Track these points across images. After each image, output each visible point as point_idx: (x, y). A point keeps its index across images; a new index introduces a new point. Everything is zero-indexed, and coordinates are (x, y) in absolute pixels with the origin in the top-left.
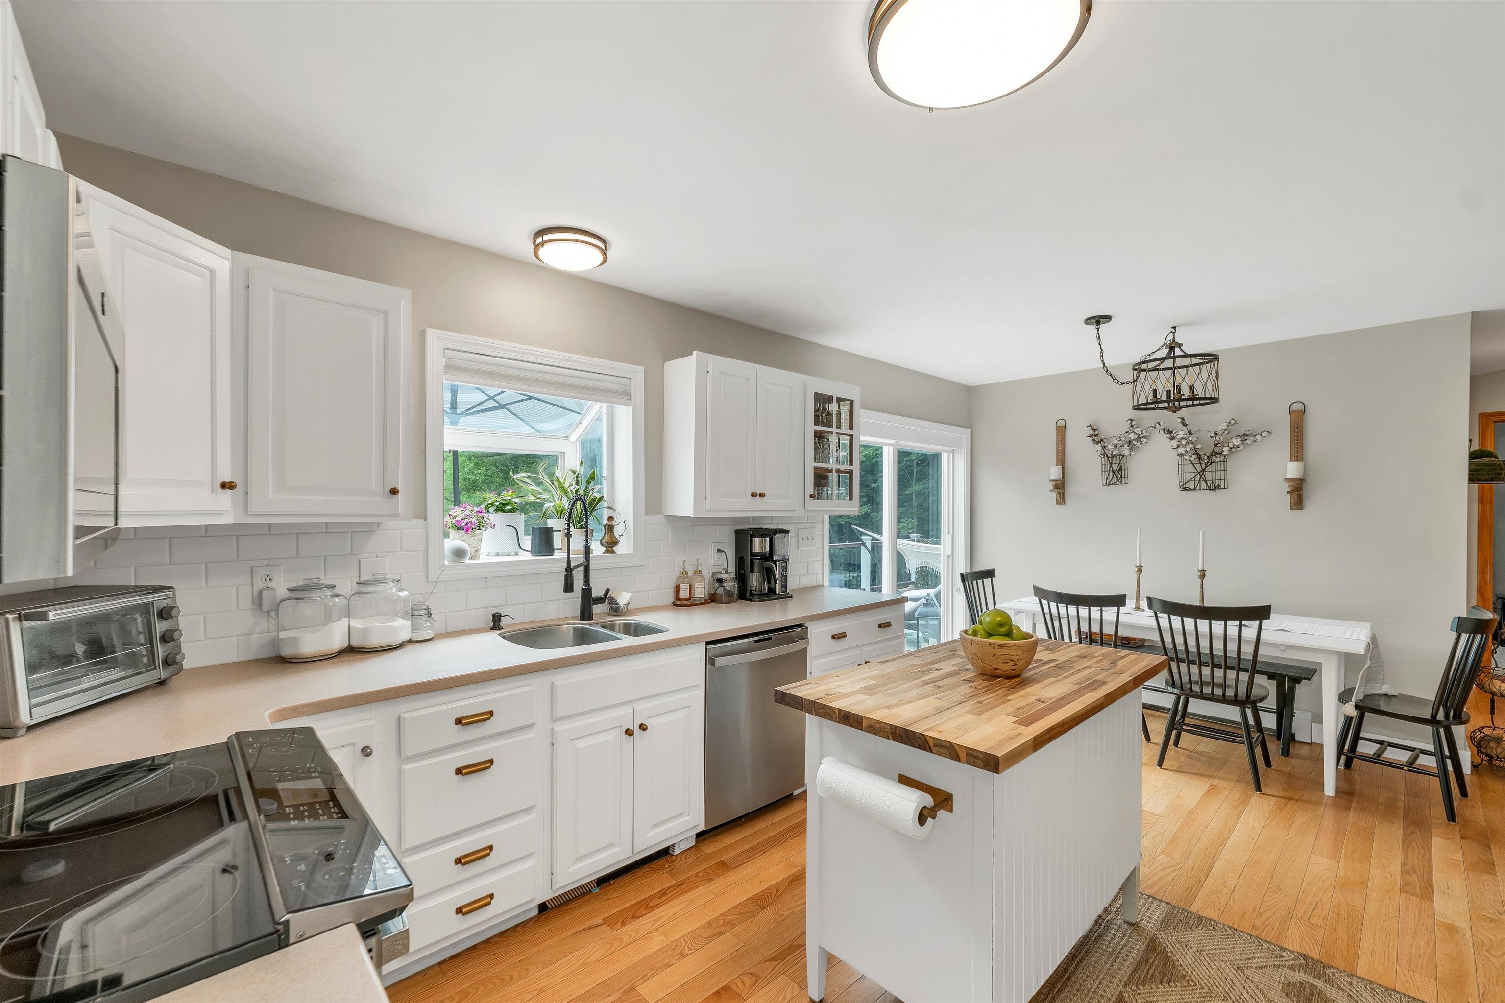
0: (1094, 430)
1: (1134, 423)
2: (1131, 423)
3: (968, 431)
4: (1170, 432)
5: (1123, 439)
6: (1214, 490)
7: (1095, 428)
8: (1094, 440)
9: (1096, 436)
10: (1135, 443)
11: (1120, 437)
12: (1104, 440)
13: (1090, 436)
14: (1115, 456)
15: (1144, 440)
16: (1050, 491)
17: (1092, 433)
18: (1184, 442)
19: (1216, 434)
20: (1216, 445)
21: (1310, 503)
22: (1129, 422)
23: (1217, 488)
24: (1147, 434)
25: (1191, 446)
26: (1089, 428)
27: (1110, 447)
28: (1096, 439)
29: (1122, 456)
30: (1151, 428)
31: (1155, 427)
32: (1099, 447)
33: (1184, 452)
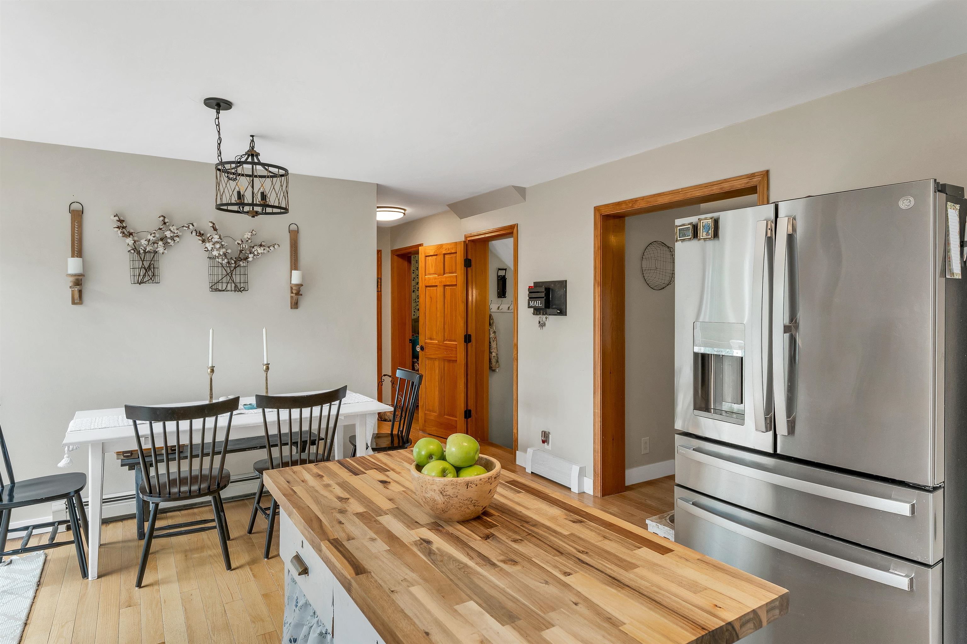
0: (121, 221)
1: (166, 220)
2: (163, 220)
4: (201, 235)
5: (157, 235)
6: (239, 291)
7: (122, 218)
9: (124, 228)
10: (169, 241)
11: (154, 233)
12: (133, 234)
13: (118, 227)
14: (149, 252)
15: (177, 239)
16: (65, 287)
17: (119, 223)
18: (218, 246)
20: (241, 251)
21: (304, 303)
22: (162, 218)
23: (242, 289)
24: (180, 234)
25: (224, 250)
26: (117, 218)
27: (143, 242)
28: (125, 231)
29: (155, 252)
30: (185, 228)
31: (188, 227)
32: (130, 241)
33: (217, 255)
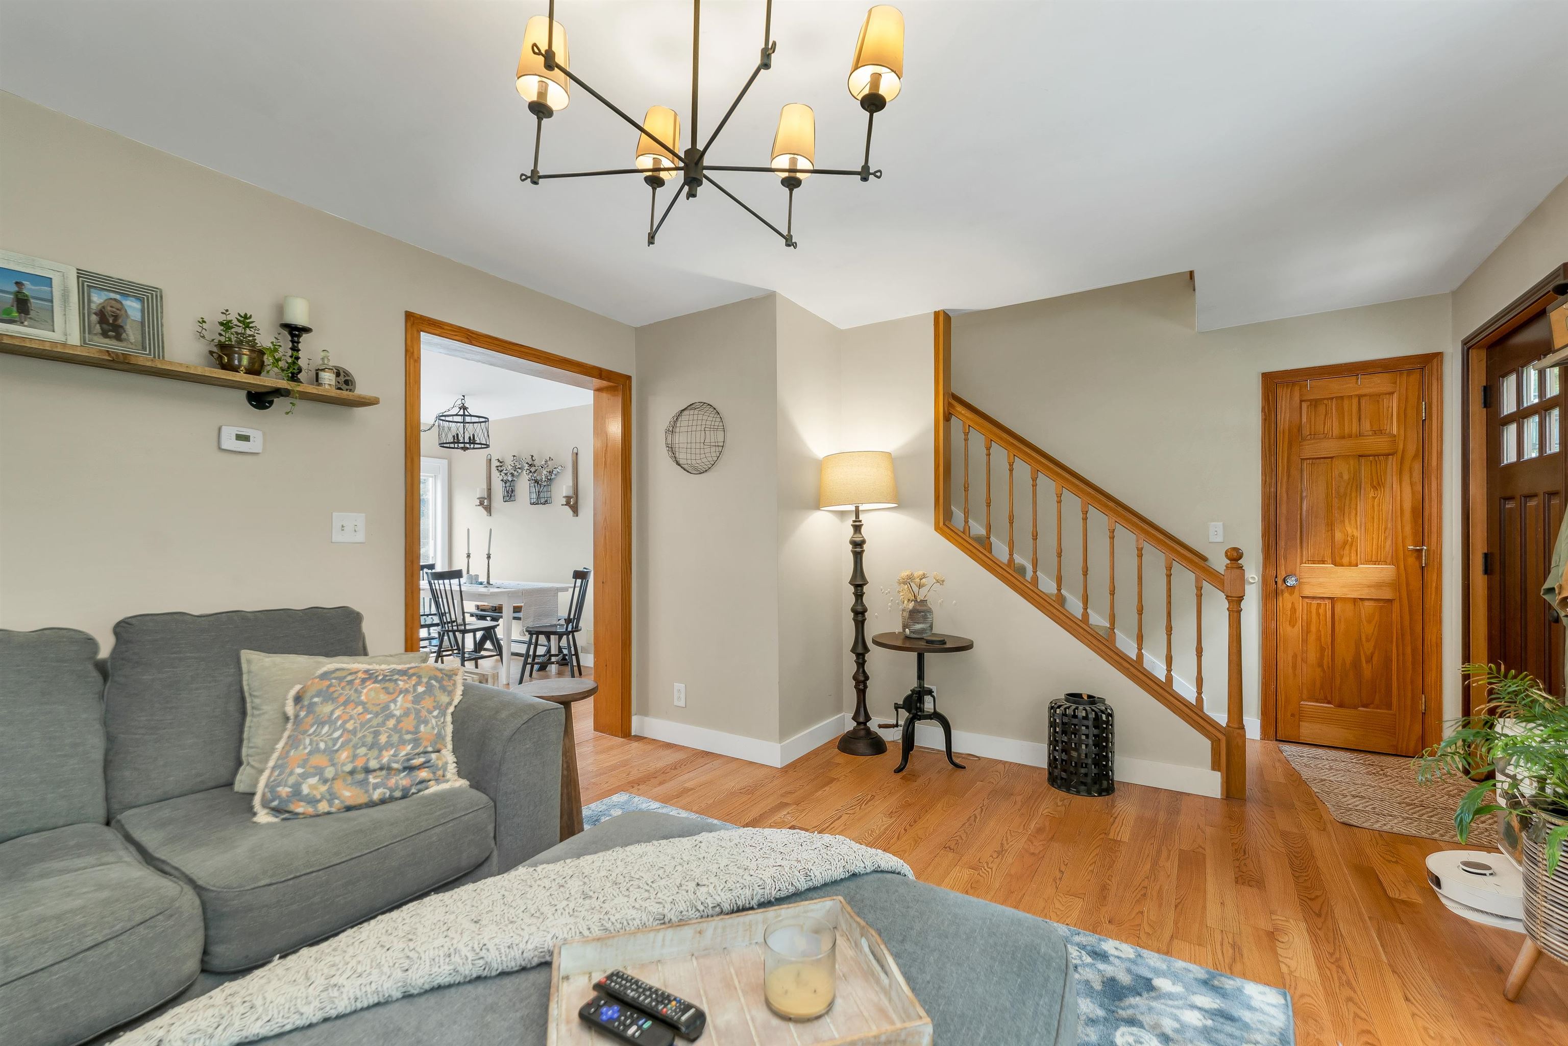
0: (501, 463)
3: (447, 461)
6: (545, 504)
8: (498, 469)
17: (499, 464)
19: (542, 467)
23: (546, 502)
28: (500, 468)
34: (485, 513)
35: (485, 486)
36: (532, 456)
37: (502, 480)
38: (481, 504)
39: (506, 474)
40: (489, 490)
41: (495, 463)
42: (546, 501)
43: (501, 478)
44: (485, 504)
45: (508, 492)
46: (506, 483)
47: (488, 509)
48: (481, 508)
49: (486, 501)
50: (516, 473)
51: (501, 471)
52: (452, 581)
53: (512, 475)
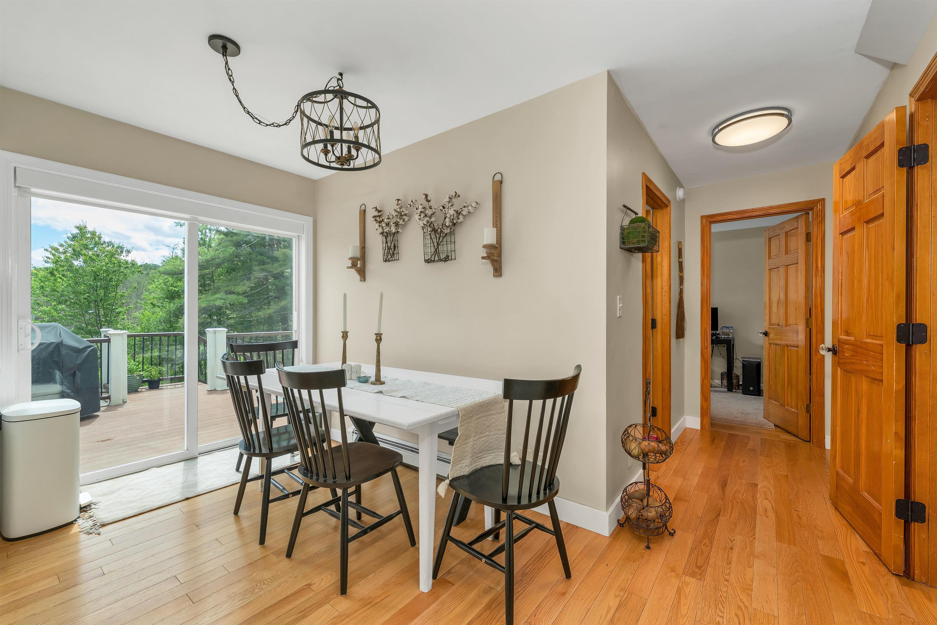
0: (379, 211)
2: (398, 203)
3: (311, 219)
5: (391, 217)
6: (446, 261)
7: (380, 209)
8: (376, 220)
9: (379, 218)
10: (398, 220)
11: (388, 216)
13: (374, 217)
16: (348, 268)
17: (376, 214)
19: (444, 208)
20: (445, 218)
22: (397, 201)
23: (447, 259)
28: (378, 219)
34: (357, 276)
35: (357, 243)
36: (426, 196)
37: (382, 233)
38: (354, 265)
39: (388, 224)
40: (363, 248)
41: (371, 213)
42: (447, 257)
43: (380, 230)
44: (359, 266)
45: (389, 248)
46: (386, 237)
47: (362, 273)
48: (353, 271)
49: (359, 262)
50: (401, 222)
51: (380, 222)
52: (326, 392)
53: (397, 224)
